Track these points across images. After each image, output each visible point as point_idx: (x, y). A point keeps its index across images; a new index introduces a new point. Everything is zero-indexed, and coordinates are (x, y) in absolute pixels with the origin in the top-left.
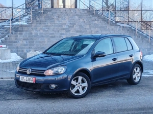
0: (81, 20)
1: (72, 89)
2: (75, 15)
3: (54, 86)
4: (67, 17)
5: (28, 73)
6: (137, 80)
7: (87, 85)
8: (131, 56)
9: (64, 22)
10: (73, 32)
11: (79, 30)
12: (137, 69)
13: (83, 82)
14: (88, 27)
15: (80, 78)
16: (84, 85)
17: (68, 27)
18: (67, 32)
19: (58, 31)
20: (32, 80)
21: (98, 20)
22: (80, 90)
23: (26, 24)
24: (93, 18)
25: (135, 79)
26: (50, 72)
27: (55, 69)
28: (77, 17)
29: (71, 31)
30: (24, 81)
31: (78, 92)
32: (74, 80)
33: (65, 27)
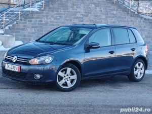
0: (98, 9)
1: (59, 81)
2: (92, 4)
3: (38, 76)
4: (82, 5)
5: (14, 60)
6: (139, 77)
7: (76, 78)
8: (133, 50)
9: (78, 10)
11: (93, 20)
12: (139, 65)
13: (72, 74)
14: (104, 17)
15: (69, 70)
16: (72, 77)
17: (81, 16)
19: (71, 20)
21: (117, 10)
22: (69, 82)
23: (38, 10)
24: (112, 7)
25: (137, 76)
26: (36, 61)
27: (42, 59)
28: (93, 6)
29: (85, 20)
30: (8, 69)
31: (65, 84)
32: (62, 72)
33: (78, 15)
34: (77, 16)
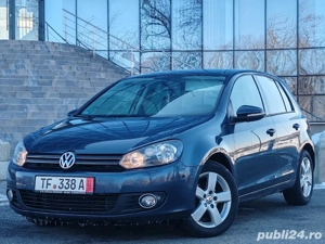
0: (65, 69)
2: (47, 58)
4: (27, 61)
6: (307, 192)
7: (230, 197)
8: (296, 127)
9: (21, 72)
10: (51, 95)
11: (66, 91)
12: (305, 163)
17: (36, 85)
18: (36, 95)
19: (14, 95)
20: (80, 185)
21: (105, 71)
24: (94, 66)
25: (303, 189)
26: (136, 160)
28: (53, 62)
29: (48, 93)
33: (29, 84)
34: (25, 85)
